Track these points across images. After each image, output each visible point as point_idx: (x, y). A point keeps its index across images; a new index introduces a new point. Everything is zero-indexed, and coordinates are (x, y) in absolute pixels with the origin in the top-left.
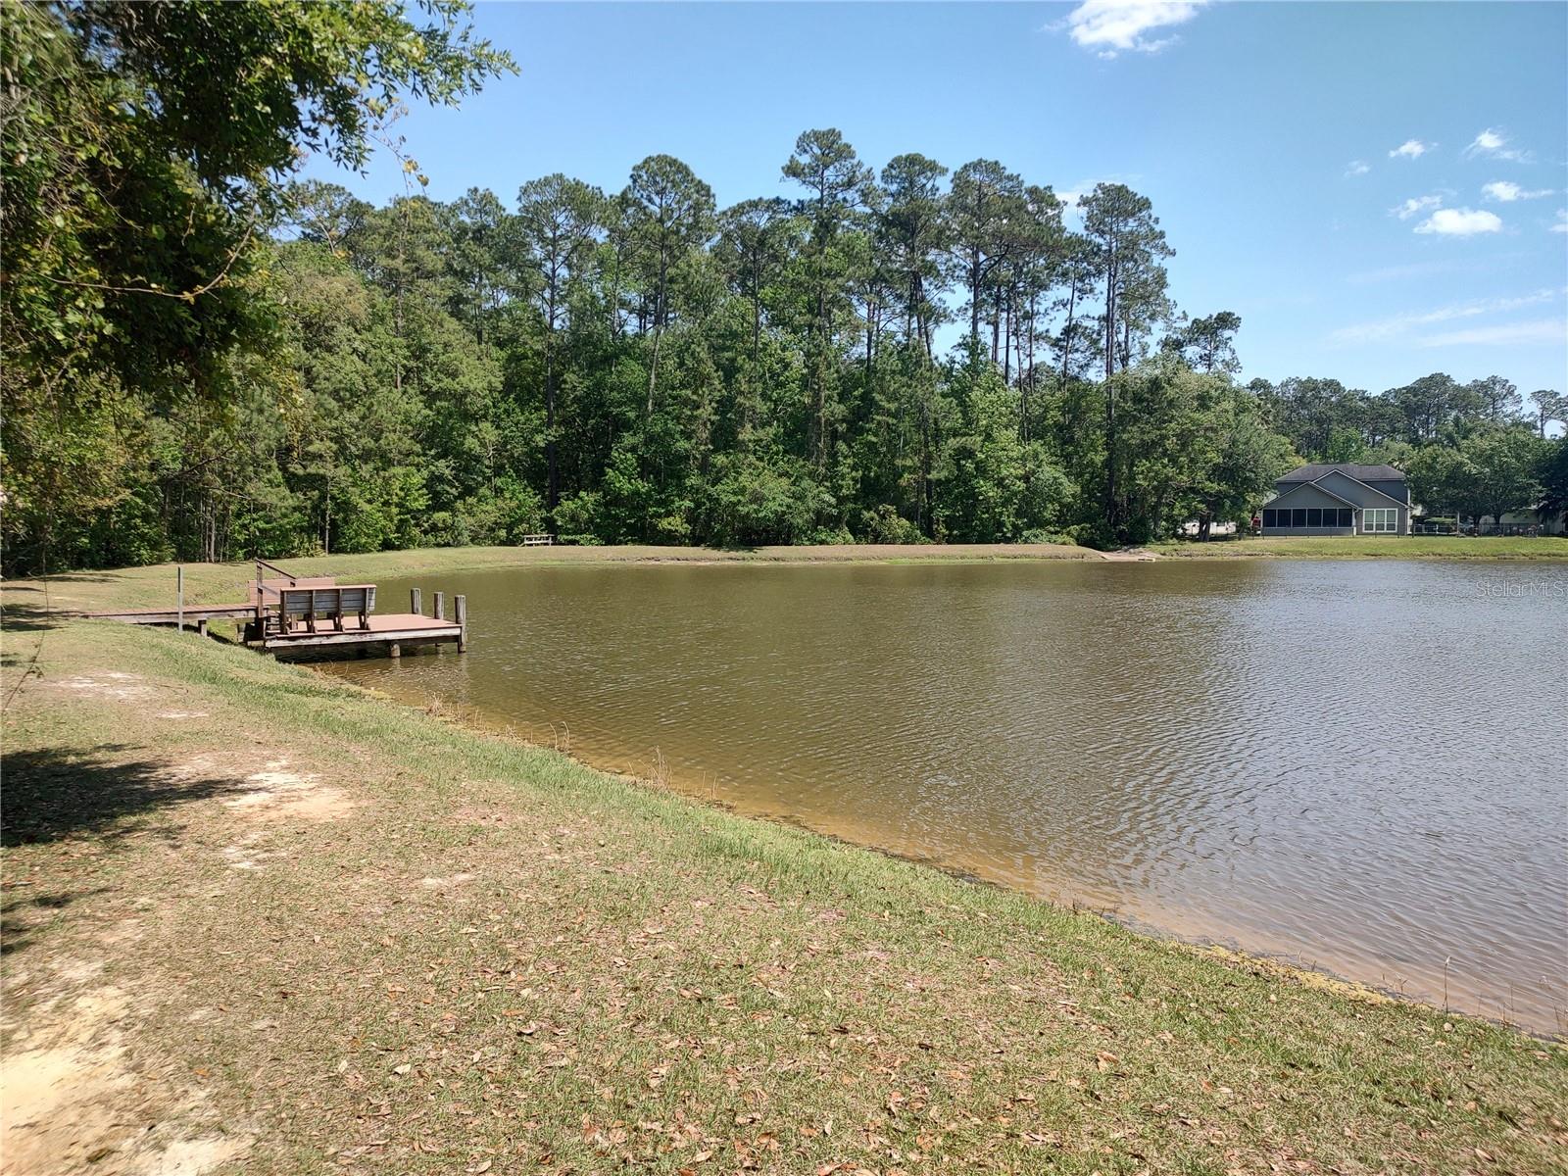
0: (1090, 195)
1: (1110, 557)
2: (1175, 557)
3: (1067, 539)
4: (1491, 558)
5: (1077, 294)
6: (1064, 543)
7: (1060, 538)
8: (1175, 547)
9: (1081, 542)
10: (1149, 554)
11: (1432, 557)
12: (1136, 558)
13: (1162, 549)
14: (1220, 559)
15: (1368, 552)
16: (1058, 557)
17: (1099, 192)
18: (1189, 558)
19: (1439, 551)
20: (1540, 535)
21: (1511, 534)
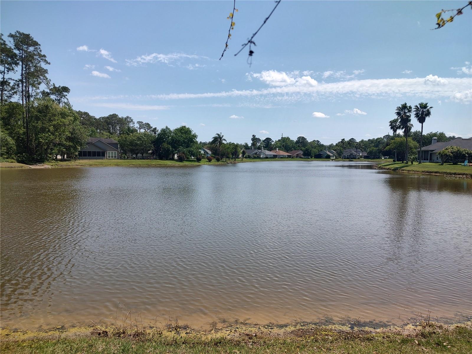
0: (14, 34)
1: (33, 167)
2: (56, 167)
3: (13, 160)
4: (146, 166)
5: (6, 69)
6: (12, 162)
7: (9, 160)
8: (56, 163)
9: (19, 162)
10: (46, 166)
11: (132, 166)
12: (43, 167)
13: (51, 164)
14: (72, 167)
15: (115, 164)
16: (12, 167)
17: (18, 34)
18: (61, 167)
19: (133, 164)
20: (154, 159)
21: (148, 159)
